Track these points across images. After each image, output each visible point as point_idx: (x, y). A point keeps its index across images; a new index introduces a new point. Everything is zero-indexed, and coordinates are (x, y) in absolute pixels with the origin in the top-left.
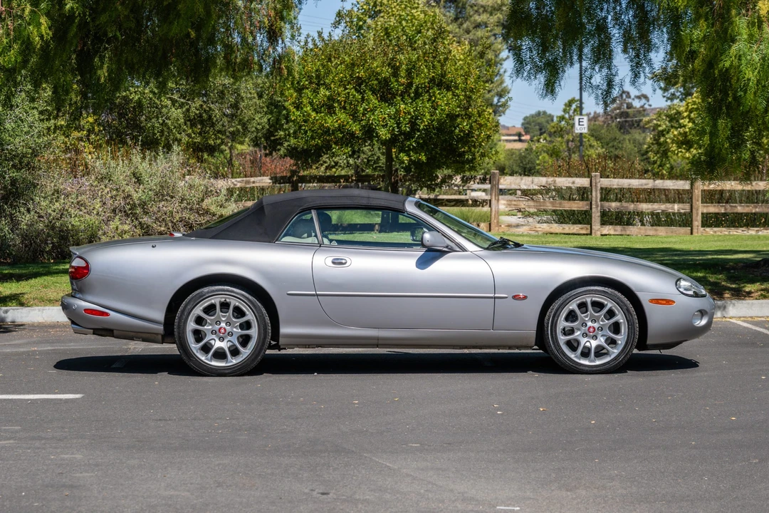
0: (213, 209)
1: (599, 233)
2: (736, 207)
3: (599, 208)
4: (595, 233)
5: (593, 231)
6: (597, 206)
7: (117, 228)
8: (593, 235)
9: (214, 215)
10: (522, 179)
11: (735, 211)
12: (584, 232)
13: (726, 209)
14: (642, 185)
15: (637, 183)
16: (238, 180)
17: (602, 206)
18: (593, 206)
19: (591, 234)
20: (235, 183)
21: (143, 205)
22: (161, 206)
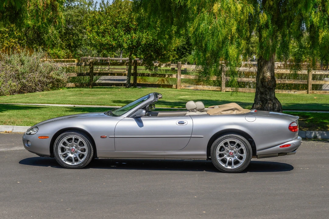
0: (54, 76)
1: (224, 90)
2: (285, 81)
3: (225, 80)
4: (223, 90)
5: (222, 90)
6: (224, 79)
7: (10, 84)
8: (222, 91)
9: (54, 78)
10: (191, 66)
11: (285, 82)
12: (218, 90)
13: (281, 82)
14: (244, 70)
15: (242, 69)
16: (68, 63)
17: (226, 79)
18: (223, 79)
19: (221, 91)
20: (66, 65)
21: (23, 74)
22: (30, 75)
